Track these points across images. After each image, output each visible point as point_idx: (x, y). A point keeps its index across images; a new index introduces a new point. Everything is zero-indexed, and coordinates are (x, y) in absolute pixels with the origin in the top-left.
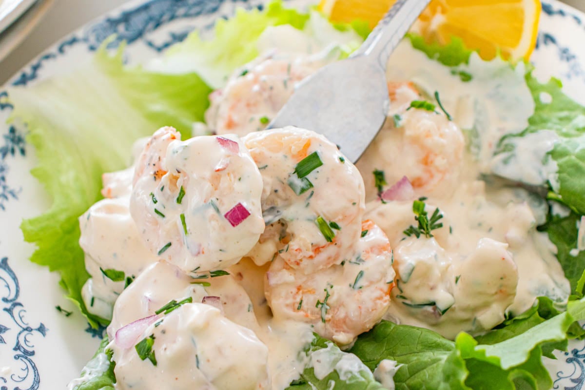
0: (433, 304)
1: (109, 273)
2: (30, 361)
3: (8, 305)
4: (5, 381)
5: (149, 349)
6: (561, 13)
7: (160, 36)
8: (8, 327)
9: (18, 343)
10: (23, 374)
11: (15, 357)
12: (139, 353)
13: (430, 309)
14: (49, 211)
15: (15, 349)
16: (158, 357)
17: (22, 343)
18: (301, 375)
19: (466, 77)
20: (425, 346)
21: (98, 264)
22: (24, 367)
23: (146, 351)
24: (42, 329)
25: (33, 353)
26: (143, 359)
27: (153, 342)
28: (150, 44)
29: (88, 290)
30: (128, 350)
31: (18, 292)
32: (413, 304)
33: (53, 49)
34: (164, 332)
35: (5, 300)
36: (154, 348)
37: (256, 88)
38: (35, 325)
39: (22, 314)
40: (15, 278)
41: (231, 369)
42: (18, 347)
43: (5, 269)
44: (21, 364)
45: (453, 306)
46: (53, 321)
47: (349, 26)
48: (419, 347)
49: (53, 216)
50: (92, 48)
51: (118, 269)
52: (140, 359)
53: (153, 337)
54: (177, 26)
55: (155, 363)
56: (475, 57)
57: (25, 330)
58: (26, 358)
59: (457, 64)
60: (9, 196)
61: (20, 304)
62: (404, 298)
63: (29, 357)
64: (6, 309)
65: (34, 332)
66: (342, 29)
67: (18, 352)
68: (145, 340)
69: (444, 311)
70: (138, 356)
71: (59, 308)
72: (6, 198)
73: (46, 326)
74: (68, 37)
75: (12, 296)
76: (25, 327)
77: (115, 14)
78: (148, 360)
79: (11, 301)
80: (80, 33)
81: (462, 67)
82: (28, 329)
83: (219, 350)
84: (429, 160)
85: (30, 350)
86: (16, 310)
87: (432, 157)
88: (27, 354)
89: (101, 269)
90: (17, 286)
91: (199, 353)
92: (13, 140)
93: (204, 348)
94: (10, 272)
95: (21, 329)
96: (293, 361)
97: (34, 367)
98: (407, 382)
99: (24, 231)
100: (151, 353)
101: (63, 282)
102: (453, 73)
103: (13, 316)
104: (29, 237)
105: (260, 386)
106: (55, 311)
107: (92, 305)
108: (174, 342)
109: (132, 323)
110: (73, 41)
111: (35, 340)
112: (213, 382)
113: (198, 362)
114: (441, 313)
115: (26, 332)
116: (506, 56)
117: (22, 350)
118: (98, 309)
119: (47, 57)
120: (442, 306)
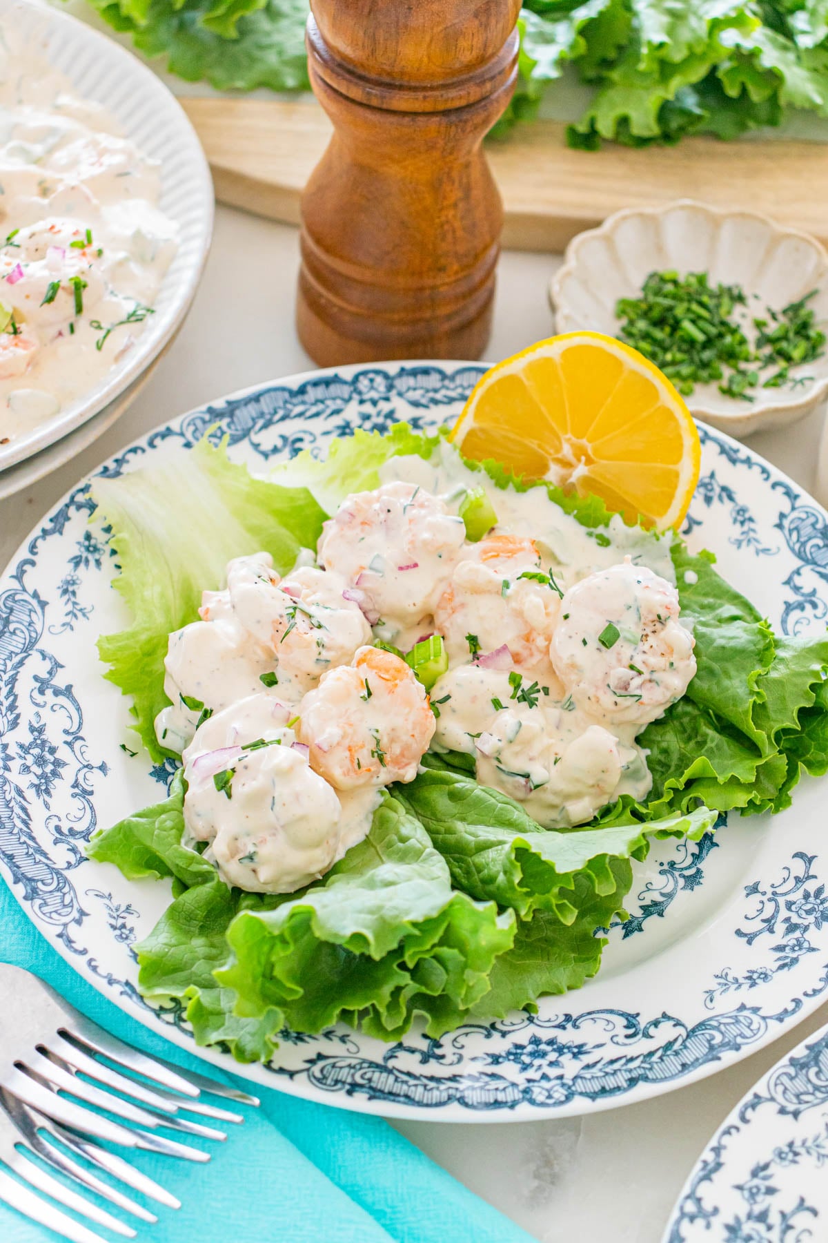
0: (527, 776)
1: (187, 700)
2: (88, 801)
3: (69, 738)
4: (60, 820)
5: (227, 782)
6: (748, 461)
7: (268, 438)
8: (67, 762)
9: (76, 780)
10: (80, 814)
11: (72, 795)
12: (217, 784)
13: (522, 780)
14: (129, 629)
15: (73, 787)
16: (234, 792)
17: (81, 781)
18: (367, 836)
19: (604, 542)
20: (499, 821)
21: (179, 688)
22: (82, 806)
23: (223, 783)
24: (103, 768)
25: (91, 793)
26: (219, 790)
27: (233, 775)
28: (256, 446)
29: (163, 720)
30: (205, 779)
31: (80, 724)
32: (506, 770)
33: (142, 442)
34: (246, 768)
35: (66, 732)
36: (232, 781)
37: (377, 506)
38: (96, 763)
39: (84, 749)
40: (79, 709)
41: (303, 818)
42: (76, 785)
43: (68, 698)
44: (78, 803)
45: (546, 786)
46: (116, 760)
47: (481, 465)
48: (492, 821)
49: (133, 635)
50: (188, 445)
51: (199, 698)
52: (216, 789)
53: (233, 770)
54: (291, 428)
55: (229, 796)
56: (617, 521)
57: (86, 766)
58: (84, 797)
59: (595, 526)
60: (79, 614)
61: (82, 739)
62: (500, 761)
63: (87, 796)
64: (66, 742)
65: (94, 770)
66: (472, 468)
67: (76, 790)
68: (225, 772)
69: (537, 787)
70: (214, 785)
71: (123, 747)
72: (76, 616)
73: (109, 765)
74: (162, 428)
75: (74, 729)
76: (86, 764)
77: (219, 404)
78: (223, 792)
79: (73, 733)
80: (175, 425)
81: (600, 530)
82: (89, 767)
83: (297, 797)
84: (531, 639)
85: (89, 789)
86: (78, 744)
87: (534, 634)
88: (86, 793)
89: (181, 695)
90: (81, 718)
91: (276, 795)
92: (87, 549)
93: (282, 792)
94: (74, 701)
95: (82, 766)
96: (361, 821)
97: (92, 808)
98: (473, 858)
99: (101, 648)
100: (228, 786)
101: (134, 710)
102: (590, 534)
103: (73, 751)
104: (105, 657)
105: (328, 842)
106: (120, 750)
107: (164, 738)
108: (254, 779)
109: (213, 752)
110: (168, 433)
111: (95, 780)
112: (283, 827)
113: (273, 804)
114: (533, 788)
115: (86, 770)
116: (648, 525)
117: (81, 788)
118: (170, 743)
119: (134, 450)
120: (536, 779)
